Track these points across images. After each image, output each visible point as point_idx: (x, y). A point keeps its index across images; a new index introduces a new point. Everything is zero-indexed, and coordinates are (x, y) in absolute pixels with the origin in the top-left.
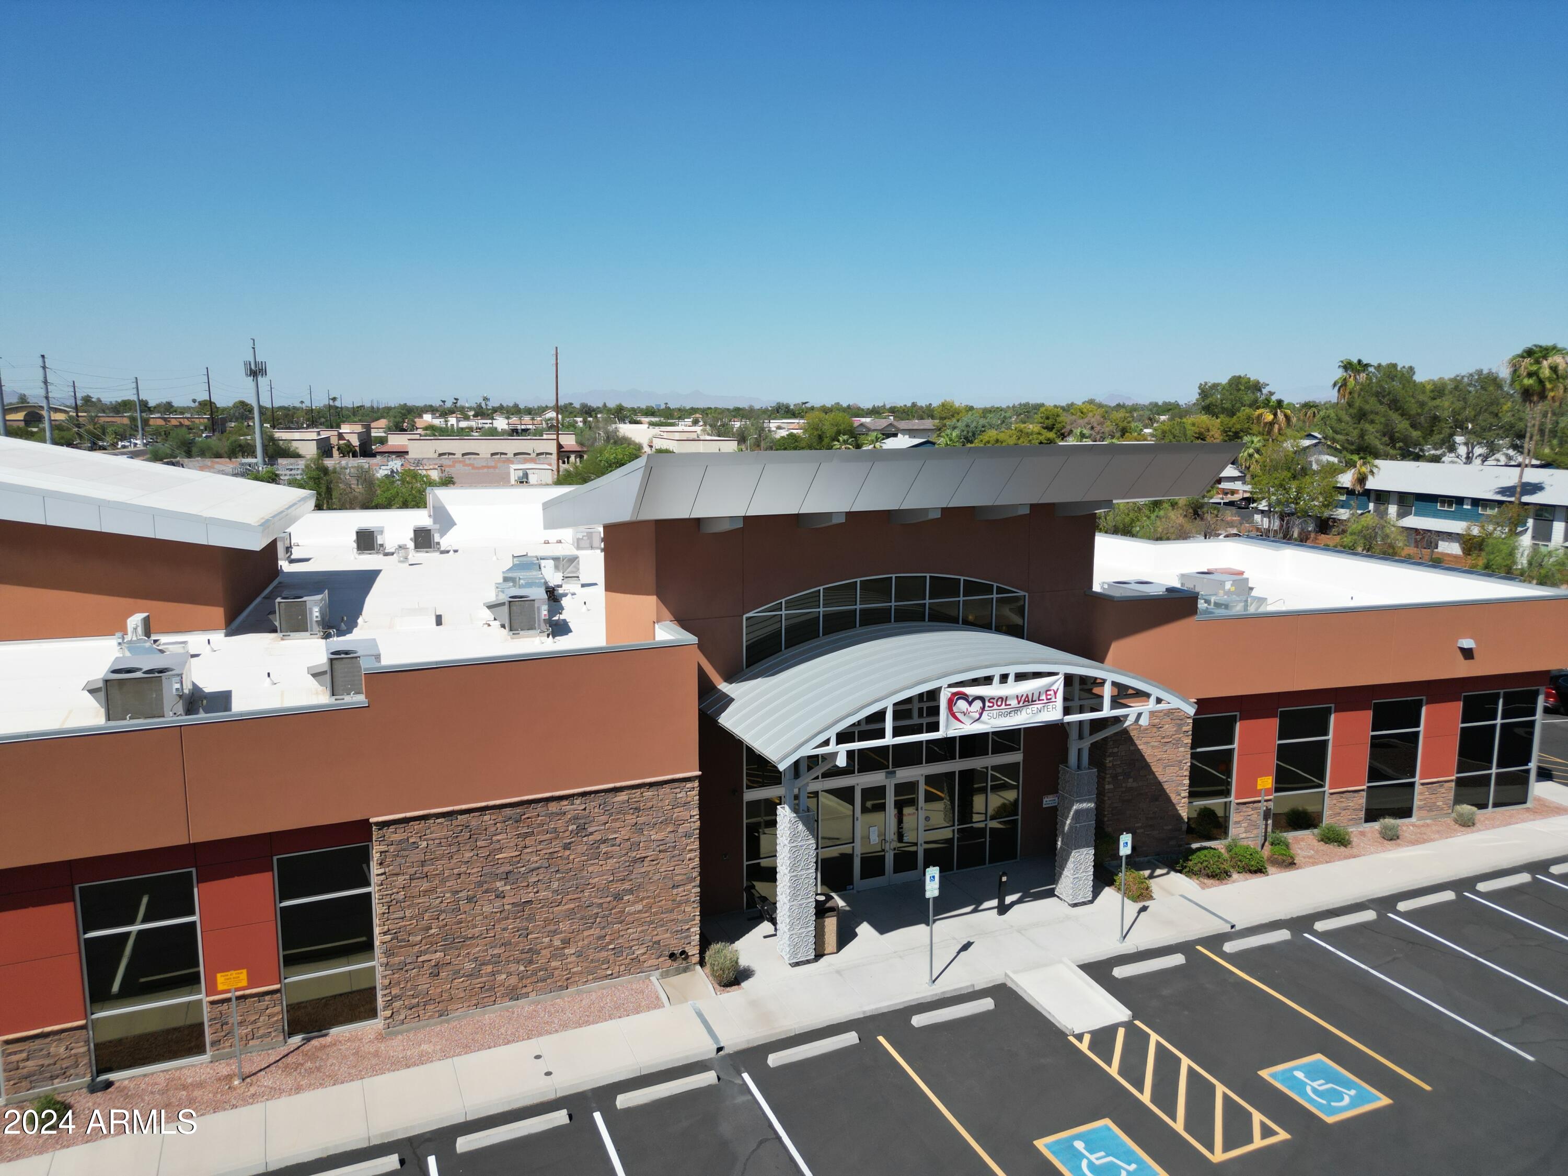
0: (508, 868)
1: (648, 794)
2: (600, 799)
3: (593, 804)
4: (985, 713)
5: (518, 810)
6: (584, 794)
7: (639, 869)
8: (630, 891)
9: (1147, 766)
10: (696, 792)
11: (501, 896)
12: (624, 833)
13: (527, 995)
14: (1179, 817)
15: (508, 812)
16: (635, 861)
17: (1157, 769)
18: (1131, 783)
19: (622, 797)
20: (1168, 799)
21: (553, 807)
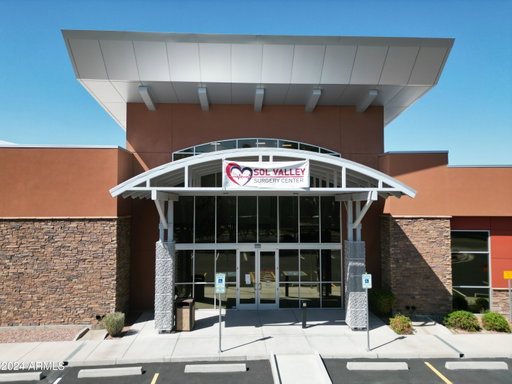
0: (11, 253)
1: (88, 225)
2: (62, 224)
3: (58, 226)
4: (252, 179)
5: (19, 224)
6: (53, 220)
7: (82, 265)
8: (77, 277)
9: (420, 256)
10: (115, 228)
11: (7, 268)
12: (74, 245)
13: (17, 324)
14: (447, 292)
15: (13, 224)
16: (80, 260)
17: (427, 259)
18: (408, 265)
19: (74, 225)
20: (437, 279)
21: (37, 224)
